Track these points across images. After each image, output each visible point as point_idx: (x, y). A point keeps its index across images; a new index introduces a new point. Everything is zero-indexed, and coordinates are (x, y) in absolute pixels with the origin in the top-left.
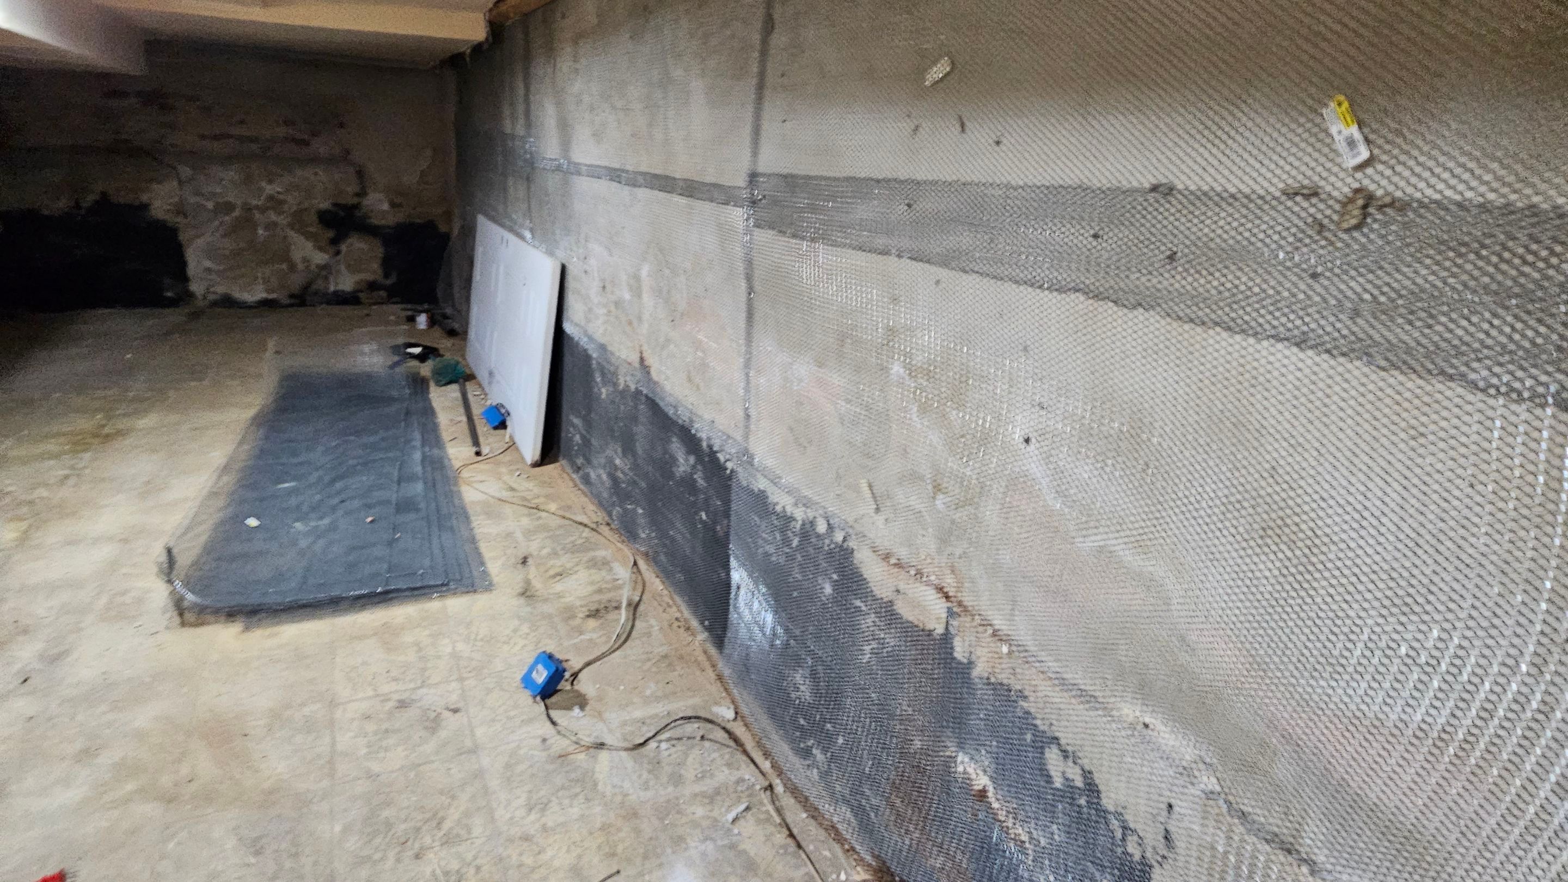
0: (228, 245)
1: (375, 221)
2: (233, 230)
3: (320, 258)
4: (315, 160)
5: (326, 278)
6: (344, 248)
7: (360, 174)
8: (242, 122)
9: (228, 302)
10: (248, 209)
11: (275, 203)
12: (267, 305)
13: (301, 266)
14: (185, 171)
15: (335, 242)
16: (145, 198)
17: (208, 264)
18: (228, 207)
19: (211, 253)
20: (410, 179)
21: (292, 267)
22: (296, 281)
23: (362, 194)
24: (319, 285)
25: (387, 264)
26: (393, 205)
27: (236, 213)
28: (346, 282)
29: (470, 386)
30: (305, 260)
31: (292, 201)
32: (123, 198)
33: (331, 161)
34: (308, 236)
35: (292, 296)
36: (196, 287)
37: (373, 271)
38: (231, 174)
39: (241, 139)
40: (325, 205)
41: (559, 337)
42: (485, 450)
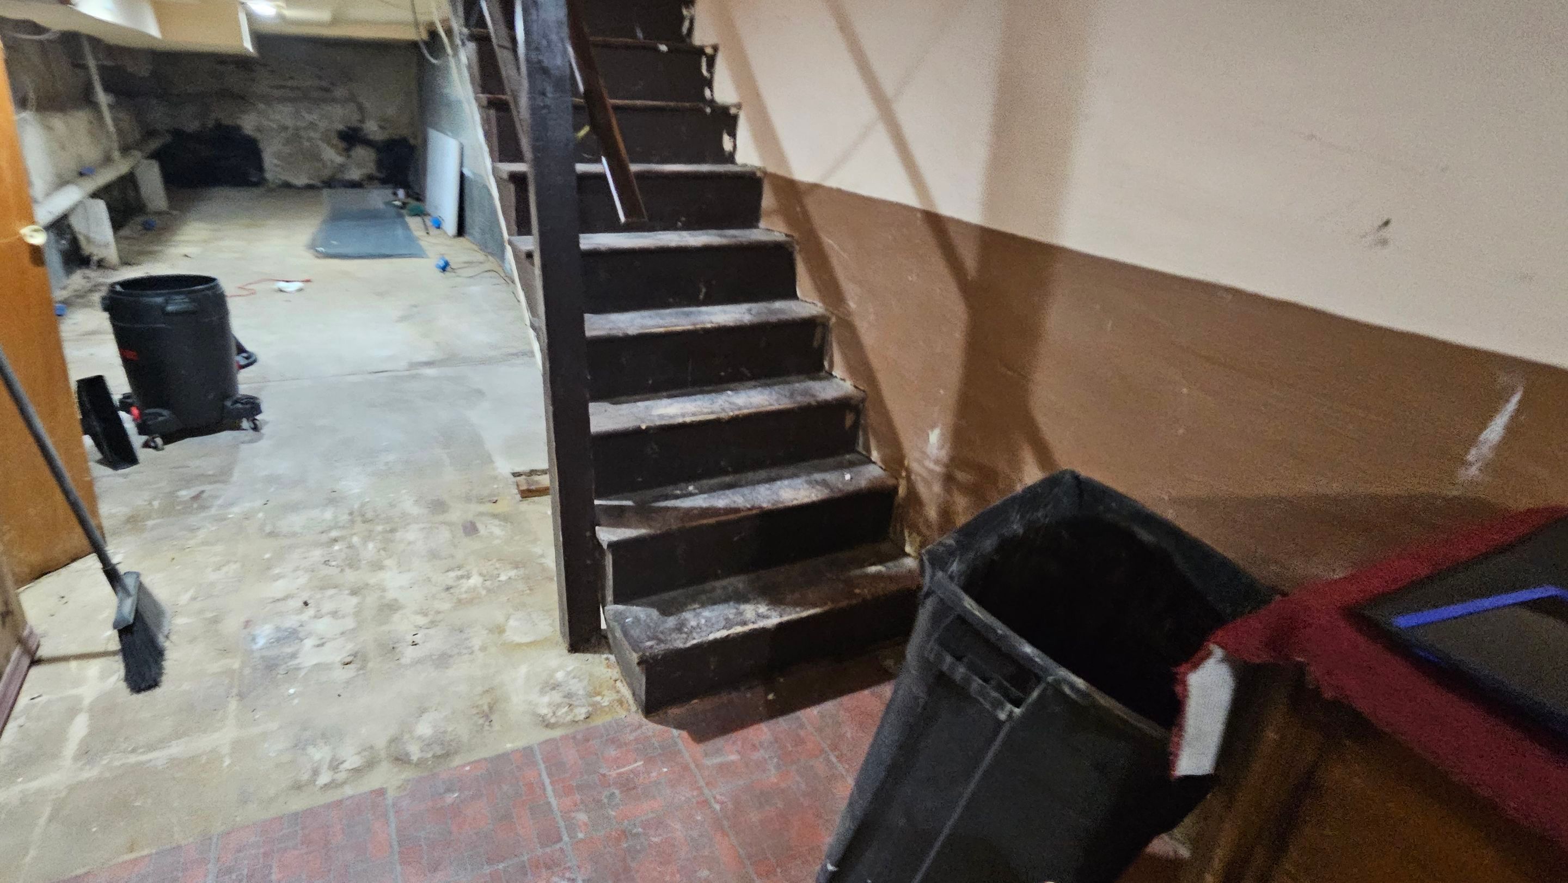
0: (287, 150)
1: (371, 137)
2: (288, 142)
3: (339, 159)
4: (334, 100)
5: (342, 172)
6: (353, 153)
7: (361, 108)
8: (292, 78)
9: (287, 185)
10: (297, 129)
11: (312, 126)
12: (310, 187)
13: (329, 163)
14: (261, 106)
15: (347, 150)
16: (239, 122)
17: (275, 161)
18: (285, 128)
19: (278, 155)
20: (391, 111)
21: (324, 166)
22: (327, 173)
23: (362, 121)
24: (339, 176)
25: (380, 164)
26: (381, 127)
27: (290, 131)
28: (355, 174)
29: (427, 219)
30: (332, 161)
31: (323, 125)
32: (227, 122)
33: (344, 101)
34: (333, 146)
35: (323, 182)
36: (268, 176)
37: (370, 168)
38: (288, 109)
39: (292, 89)
40: (341, 127)
41: (462, 176)
42: (431, 233)
